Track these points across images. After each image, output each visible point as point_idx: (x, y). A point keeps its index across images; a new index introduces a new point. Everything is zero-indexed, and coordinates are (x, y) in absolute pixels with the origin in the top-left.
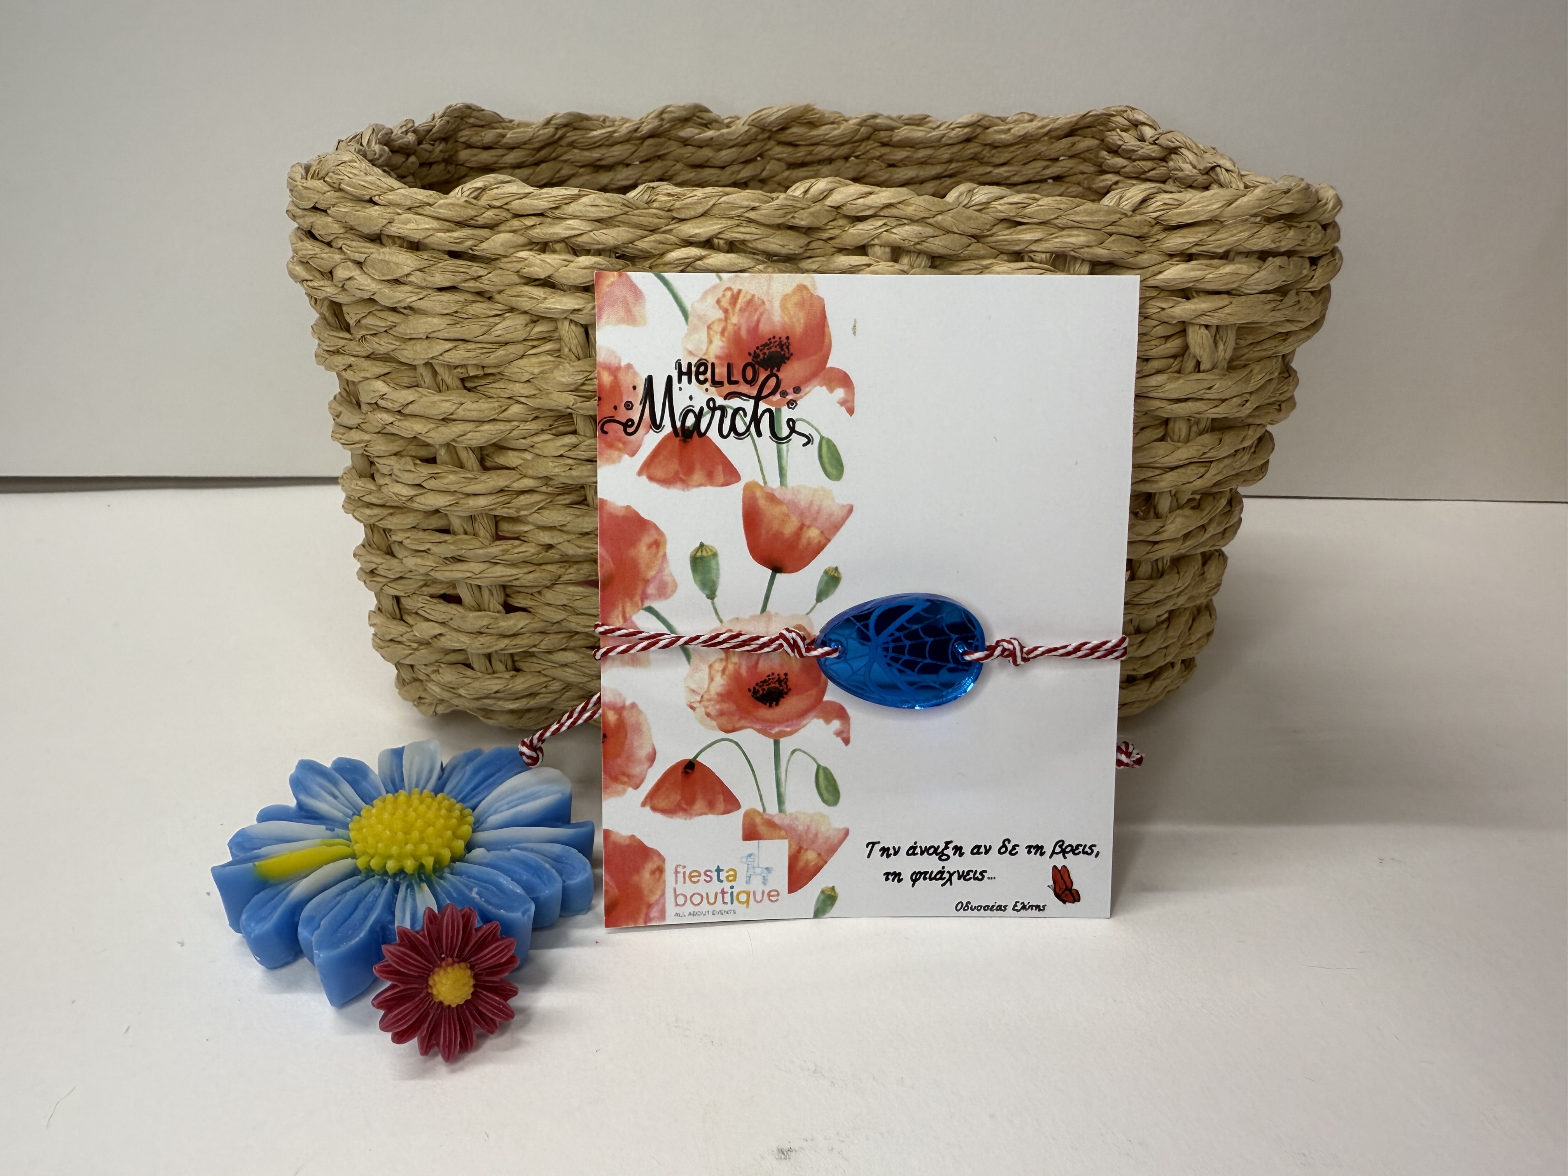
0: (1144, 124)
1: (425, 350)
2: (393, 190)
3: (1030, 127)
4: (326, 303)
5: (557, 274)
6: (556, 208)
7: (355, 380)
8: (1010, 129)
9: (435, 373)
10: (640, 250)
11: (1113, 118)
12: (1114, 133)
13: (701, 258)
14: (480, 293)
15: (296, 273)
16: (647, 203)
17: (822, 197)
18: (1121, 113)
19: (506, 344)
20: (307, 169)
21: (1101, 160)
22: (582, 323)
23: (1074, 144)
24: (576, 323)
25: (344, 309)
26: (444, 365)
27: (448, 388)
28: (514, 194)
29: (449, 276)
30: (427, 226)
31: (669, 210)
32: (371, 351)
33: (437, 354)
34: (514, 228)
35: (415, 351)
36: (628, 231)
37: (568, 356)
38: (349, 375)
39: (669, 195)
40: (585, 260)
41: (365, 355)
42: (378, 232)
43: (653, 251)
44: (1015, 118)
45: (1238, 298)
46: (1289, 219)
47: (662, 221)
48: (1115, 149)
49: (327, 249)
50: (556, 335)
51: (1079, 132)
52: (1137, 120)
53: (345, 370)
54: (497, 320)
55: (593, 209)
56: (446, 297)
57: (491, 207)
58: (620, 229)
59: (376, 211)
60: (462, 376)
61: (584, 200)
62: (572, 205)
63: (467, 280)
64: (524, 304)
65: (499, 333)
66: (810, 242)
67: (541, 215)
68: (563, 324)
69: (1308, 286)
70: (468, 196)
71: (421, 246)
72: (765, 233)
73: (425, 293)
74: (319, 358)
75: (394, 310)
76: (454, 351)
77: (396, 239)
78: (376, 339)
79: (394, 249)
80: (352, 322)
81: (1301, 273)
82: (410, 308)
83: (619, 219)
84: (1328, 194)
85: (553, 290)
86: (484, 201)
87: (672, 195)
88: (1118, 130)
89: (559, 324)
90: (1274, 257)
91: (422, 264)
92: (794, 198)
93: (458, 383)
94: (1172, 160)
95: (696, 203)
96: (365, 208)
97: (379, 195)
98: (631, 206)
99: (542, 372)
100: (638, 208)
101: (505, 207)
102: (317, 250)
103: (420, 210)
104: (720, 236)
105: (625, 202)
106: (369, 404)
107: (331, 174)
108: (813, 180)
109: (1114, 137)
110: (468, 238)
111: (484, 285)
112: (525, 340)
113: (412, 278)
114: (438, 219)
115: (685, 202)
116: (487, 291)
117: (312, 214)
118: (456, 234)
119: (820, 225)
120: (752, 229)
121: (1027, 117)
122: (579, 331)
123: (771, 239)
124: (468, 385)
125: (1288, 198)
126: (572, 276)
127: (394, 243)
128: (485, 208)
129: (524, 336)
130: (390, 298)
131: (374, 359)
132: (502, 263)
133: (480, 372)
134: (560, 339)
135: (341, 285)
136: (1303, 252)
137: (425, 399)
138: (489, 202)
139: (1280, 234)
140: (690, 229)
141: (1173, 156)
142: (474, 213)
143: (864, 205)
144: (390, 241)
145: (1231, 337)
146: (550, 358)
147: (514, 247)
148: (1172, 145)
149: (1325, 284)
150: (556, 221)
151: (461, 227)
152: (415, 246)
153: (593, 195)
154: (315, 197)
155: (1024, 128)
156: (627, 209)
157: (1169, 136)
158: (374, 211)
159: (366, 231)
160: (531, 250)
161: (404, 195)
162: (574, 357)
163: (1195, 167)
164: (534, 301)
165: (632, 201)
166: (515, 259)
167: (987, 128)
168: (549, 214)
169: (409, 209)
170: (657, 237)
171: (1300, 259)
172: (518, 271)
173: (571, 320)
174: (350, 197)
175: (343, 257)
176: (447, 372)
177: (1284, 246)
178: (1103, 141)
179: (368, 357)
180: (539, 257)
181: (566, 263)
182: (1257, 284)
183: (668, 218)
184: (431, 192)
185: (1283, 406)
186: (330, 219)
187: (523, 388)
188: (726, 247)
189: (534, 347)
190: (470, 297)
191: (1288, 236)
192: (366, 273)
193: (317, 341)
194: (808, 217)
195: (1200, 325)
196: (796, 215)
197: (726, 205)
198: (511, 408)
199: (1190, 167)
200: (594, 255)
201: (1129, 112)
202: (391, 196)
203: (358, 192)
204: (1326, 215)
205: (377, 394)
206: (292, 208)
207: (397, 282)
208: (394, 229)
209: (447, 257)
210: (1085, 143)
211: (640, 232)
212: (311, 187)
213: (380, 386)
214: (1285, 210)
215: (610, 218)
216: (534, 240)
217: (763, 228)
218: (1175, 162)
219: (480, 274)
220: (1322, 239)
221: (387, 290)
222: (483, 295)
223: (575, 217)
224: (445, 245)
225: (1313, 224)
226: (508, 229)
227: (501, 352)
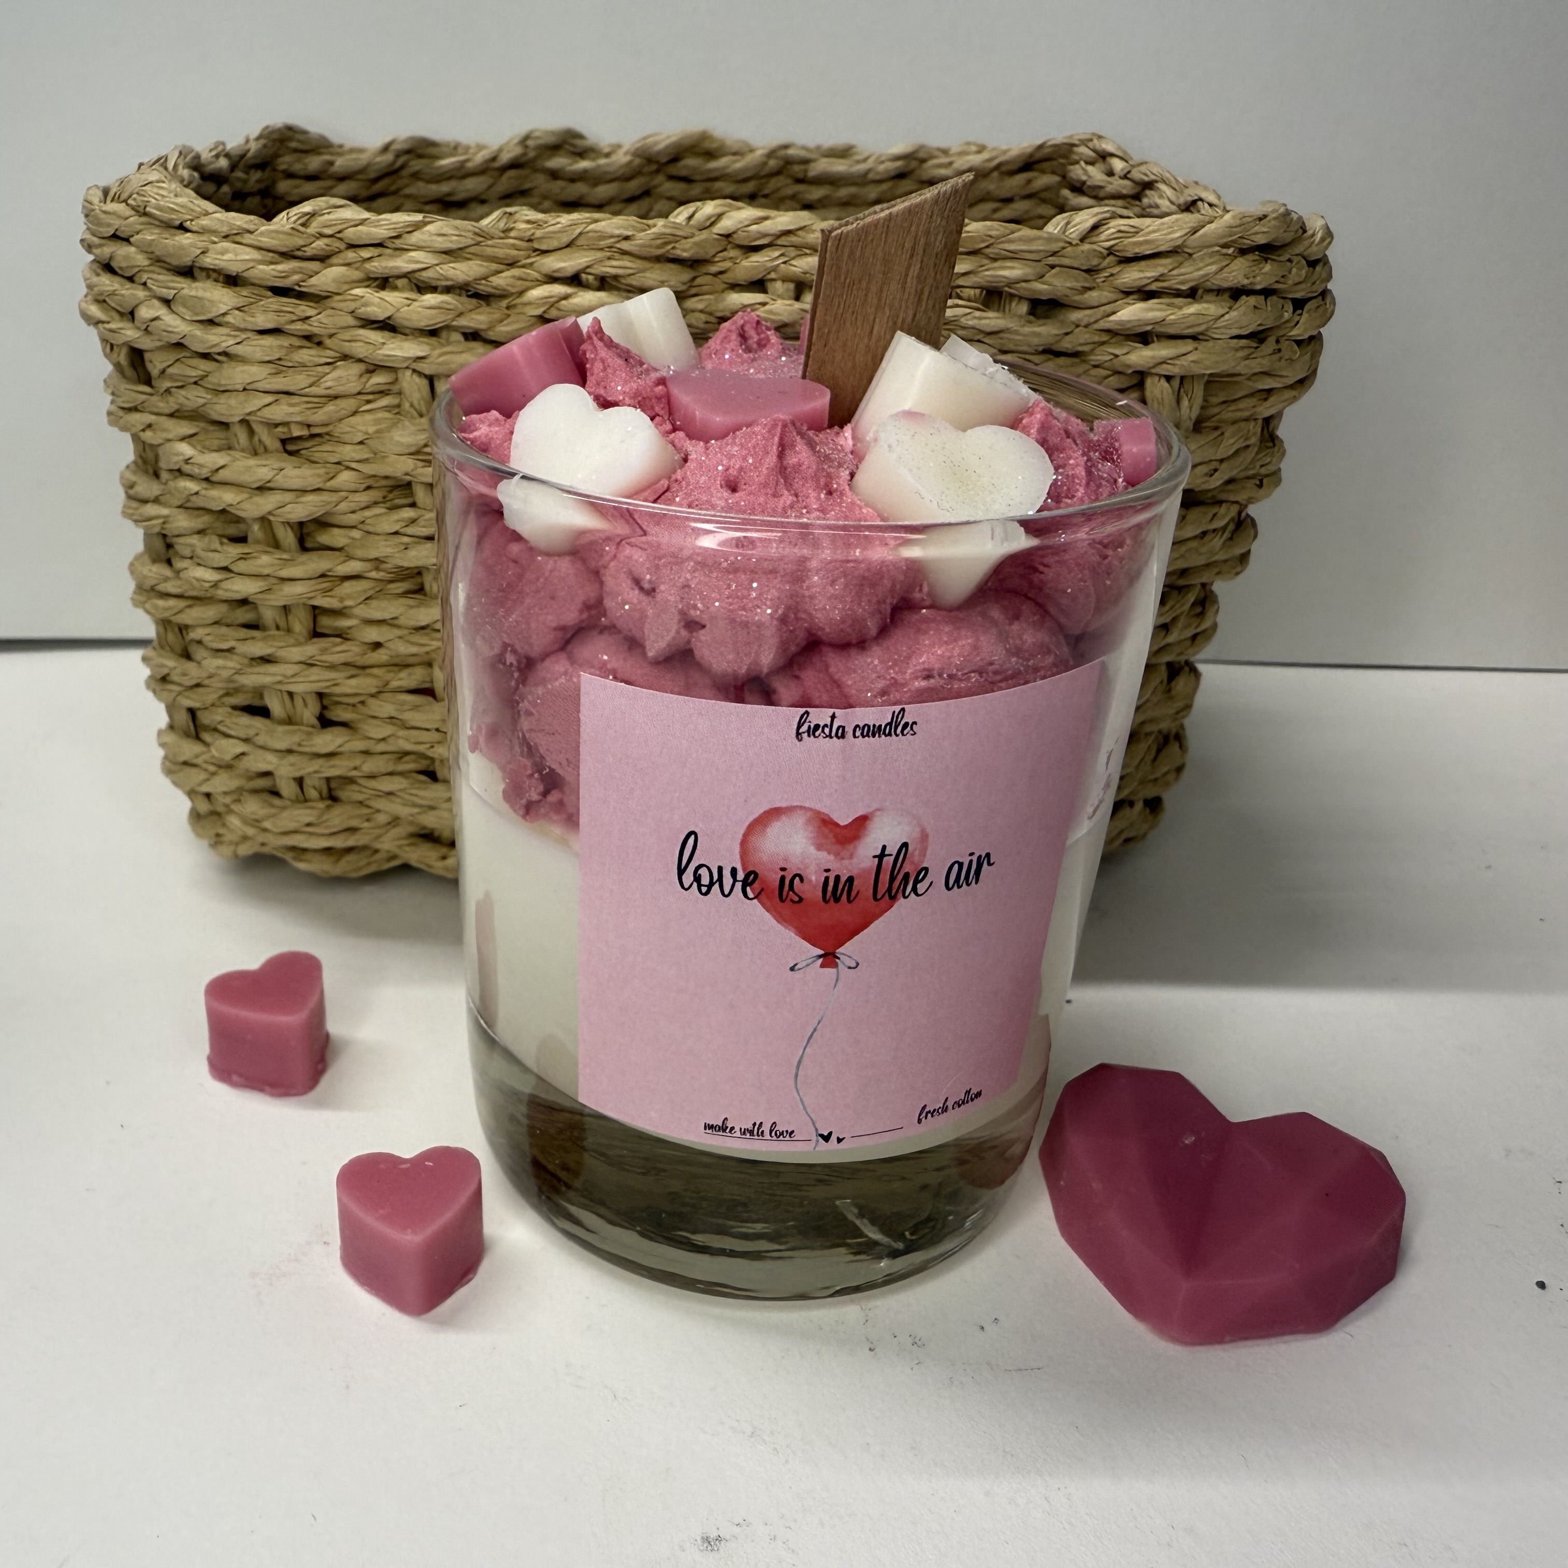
0: (1112, 155)
1: (241, 403)
2: (207, 214)
3: (975, 160)
4: (124, 351)
5: (398, 315)
6: (398, 237)
7: (155, 442)
8: (951, 164)
9: (251, 432)
10: (495, 288)
11: (1076, 149)
12: (1077, 166)
13: (566, 297)
14: (308, 338)
15: (89, 313)
16: (503, 232)
17: (708, 223)
18: (1084, 142)
19: (336, 397)
20: (106, 192)
21: (1061, 201)
22: (427, 372)
23: (1029, 181)
24: (420, 374)
25: (147, 356)
26: (262, 422)
27: (266, 450)
28: (347, 220)
29: (271, 316)
30: (247, 257)
31: (530, 240)
32: (176, 407)
33: (255, 409)
34: (347, 261)
35: (230, 406)
36: (482, 265)
37: (408, 412)
38: (148, 436)
39: (528, 222)
40: (430, 299)
41: (167, 411)
42: (190, 264)
43: (509, 288)
44: (959, 149)
45: (1204, 343)
46: (1267, 250)
47: (521, 253)
48: (1078, 185)
49: (128, 285)
50: (395, 388)
51: (1036, 166)
52: (1104, 151)
53: (143, 430)
54: (327, 369)
55: (440, 239)
56: (268, 341)
57: (322, 235)
58: (471, 262)
59: (188, 238)
60: (284, 437)
61: (429, 228)
62: (415, 233)
63: (293, 321)
64: (359, 350)
65: (329, 384)
66: (694, 278)
67: (380, 245)
68: (404, 374)
69: (1292, 333)
70: (295, 222)
71: (239, 282)
72: (641, 267)
73: (244, 336)
74: (112, 417)
75: (206, 356)
76: (273, 407)
77: (211, 273)
78: (183, 392)
79: (209, 284)
80: (155, 372)
81: (1282, 316)
82: (225, 354)
83: (472, 250)
84: (1315, 225)
85: (392, 334)
86: (313, 229)
87: (533, 223)
88: (1082, 163)
89: (400, 375)
90: (1247, 296)
91: (241, 302)
92: (676, 226)
93: (278, 445)
94: (1146, 196)
95: (559, 232)
96: (175, 235)
97: (192, 220)
98: (483, 235)
99: (378, 432)
100: (493, 238)
101: (338, 235)
102: (116, 286)
103: (238, 238)
104: (588, 270)
105: (477, 230)
106: (171, 471)
107: (135, 196)
108: (699, 204)
109: (1078, 172)
110: (295, 272)
111: (313, 327)
112: (359, 393)
113: (229, 318)
114: (259, 248)
115: (547, 230)
116: (316, 335)
117: (109, 243)
118: (280, 267)
119: (708, 257)
120: (626, 262)
121: (974, 148)
122: (424, 383)
123: (648, 274)
124: (290, 447)
125: (1264, 226)
126: (415, 317)
127: (208, 277)
128: (313, 236)
129: (358, 389)
130: (202, 341)
131: (178, 417)
132: (335, 302)
133: (305, 432)
134: (400, 393)
135: (144, 327)
136: (1284, 291)
137: (239, 463)
138: (318, 230)
139: (1254, 268)
140: (553, 263)
141: (1148, 192)
142: (301, 242)
143: (759, 232)
144: (204, 274)
145: (1198, 391)
146: (387, 415)
147: (346, 283)
148: (1146, 179)
149: (1314, 333)
150: (398, 252)
151: (287, 259)
152: (232, 281)
153: (439, 223)
154: (117, 223)
155: (968, 161)
156: (481, 239)
157: (1143, 168)
158: (185, 239)
159: (175, 262)
160: (367, 287)
161: (218, 220)
162: (416, 414)
163: (1172, 203)
164: (372, 346)
165: (486, 229)
166: (350, 297)
167: (923, 161)
168: (388, 244)
169: (226, 237)
170: (515, 272)
171: (1281, 301)
172: (353, 312)
173: (414, 371)
174: (157, 223)
175: (147, 293)
176: (266, 432)
177: (1260, 283)
178: (1064, 177)
179: (171, 415)
180: (376, 294)
181: (409, 302)
182: (1224, 327)
183: (527, 249)
184: (252, 217)
185: (1265, 481)
186: (133, 249)
187: (354, 451)
188: (596, 284)
189: (368, 402)
190: (297, 342)
191: (1264, 271)
192: (174, 312)
193: (110, 398)
194: (691, 248)
195: (1160, 376)
196: (677, 245)
197: (596, 235)
198: (340, 475)
199: (1167, 203)
200: (442, 293)
201: (1095, 141)
202: (205, 222)
203: (166, 216)
204: (1314, 249)
205: (181, 458)
206: (88, 236)
207: (211, 322)
208: (208, 260)
209: (270, 294)
210: (1043, 180)
211: (494, 266)
212: (111, 211)
213: (185, 449)
214: (1261, 240)
215: (460, 249)
216: (372, 276)
217: (639, 262)
218: (1151, 197)
219: (308, 314)
220: (1307, 277)
221: (198, 331)
222: (310, 339)
223: (419, 248)
224: (268, 280)
225: (1296, 259)
226: (341, 261)
227: (331, 407)
